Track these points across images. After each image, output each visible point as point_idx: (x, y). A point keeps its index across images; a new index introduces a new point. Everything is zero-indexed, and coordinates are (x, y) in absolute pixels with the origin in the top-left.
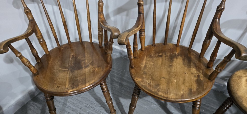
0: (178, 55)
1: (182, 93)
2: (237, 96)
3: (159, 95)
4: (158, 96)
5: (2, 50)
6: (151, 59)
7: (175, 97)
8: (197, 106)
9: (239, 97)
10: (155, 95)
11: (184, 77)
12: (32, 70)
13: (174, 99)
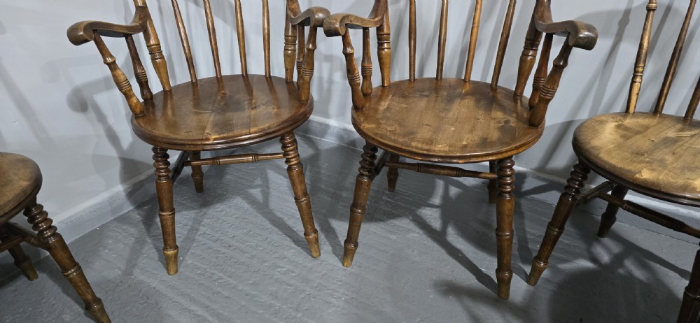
0: (467, 94)
1: (465, 143)
2: (588, 147)
3: (413, 147)
4: (410, 149)
5: (82, 33)
6: (401, 100)
7: (447, 149)
8: (506, 188)
9: (593, 148)
10: (404, 148)
11: (474, 124)
12: (133, 104)
13: (446, 152)
